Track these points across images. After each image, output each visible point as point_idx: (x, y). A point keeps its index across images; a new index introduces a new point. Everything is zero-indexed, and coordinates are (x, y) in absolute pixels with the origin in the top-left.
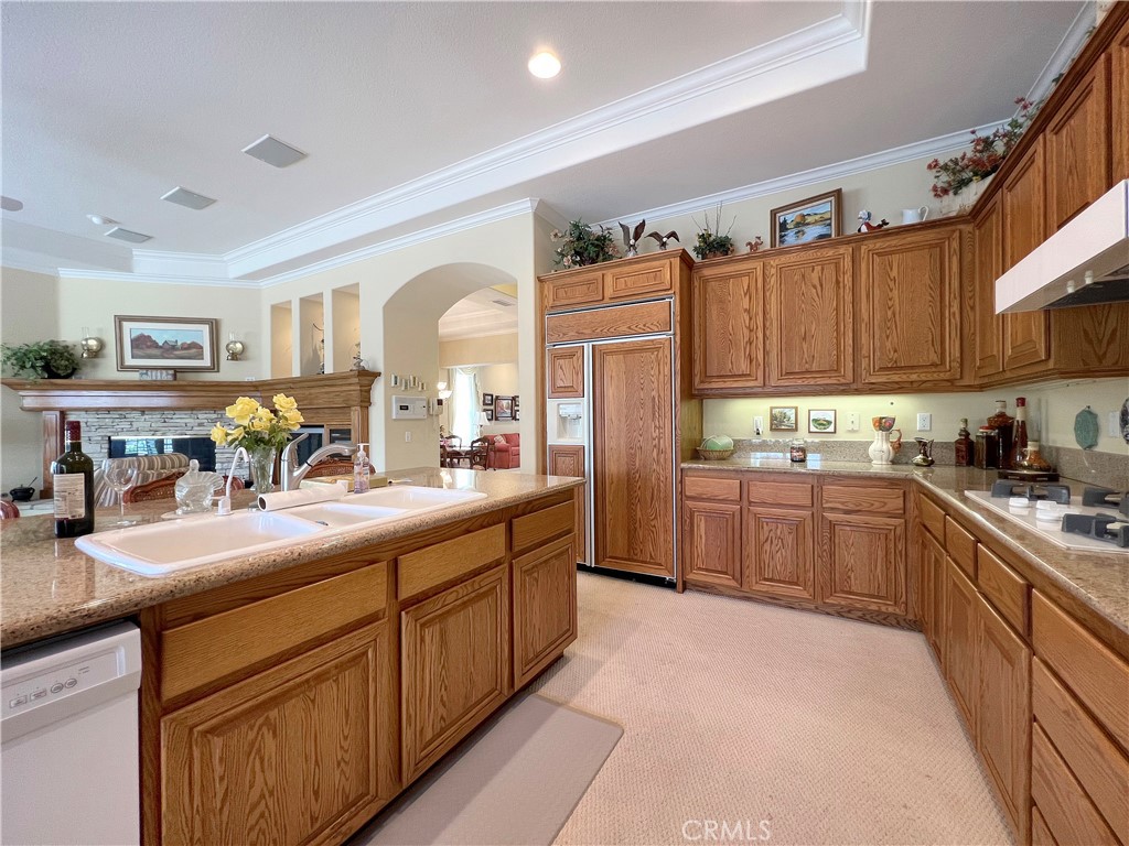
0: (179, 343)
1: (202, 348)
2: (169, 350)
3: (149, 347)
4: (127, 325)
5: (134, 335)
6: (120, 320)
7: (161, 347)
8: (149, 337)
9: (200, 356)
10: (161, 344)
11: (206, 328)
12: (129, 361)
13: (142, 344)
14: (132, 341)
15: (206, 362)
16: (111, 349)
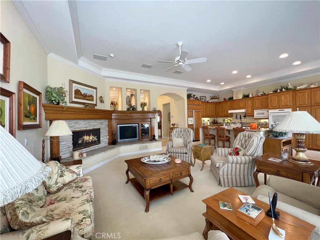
0: (88, 95)
1: (93, 97)
2: (85, 97)
3: (79, 95)
6: (72, 82)
7: (83, 95)
8: (80, 91)
11: (95, 90)
12: (74, 100)
14: (74, 91)
15: (94, 102)
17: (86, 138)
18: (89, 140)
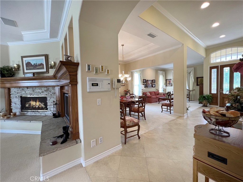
0: (38, 64)
1: (43, 65)
2: (35, 66)
3: (30, 66)
4: (24, 59)
5: (27, 62)
6: (22, 57)
7: (33, 66)
8: (30, 62)
9: (43, 68)
10: (33, 65)
11: (44, 58)
12: (26, 71)
13: (29, 65)
14: (26, 64)
15: (45, 70)
16: (21, 68)
17: (33, 103)
18: (36, 105)
